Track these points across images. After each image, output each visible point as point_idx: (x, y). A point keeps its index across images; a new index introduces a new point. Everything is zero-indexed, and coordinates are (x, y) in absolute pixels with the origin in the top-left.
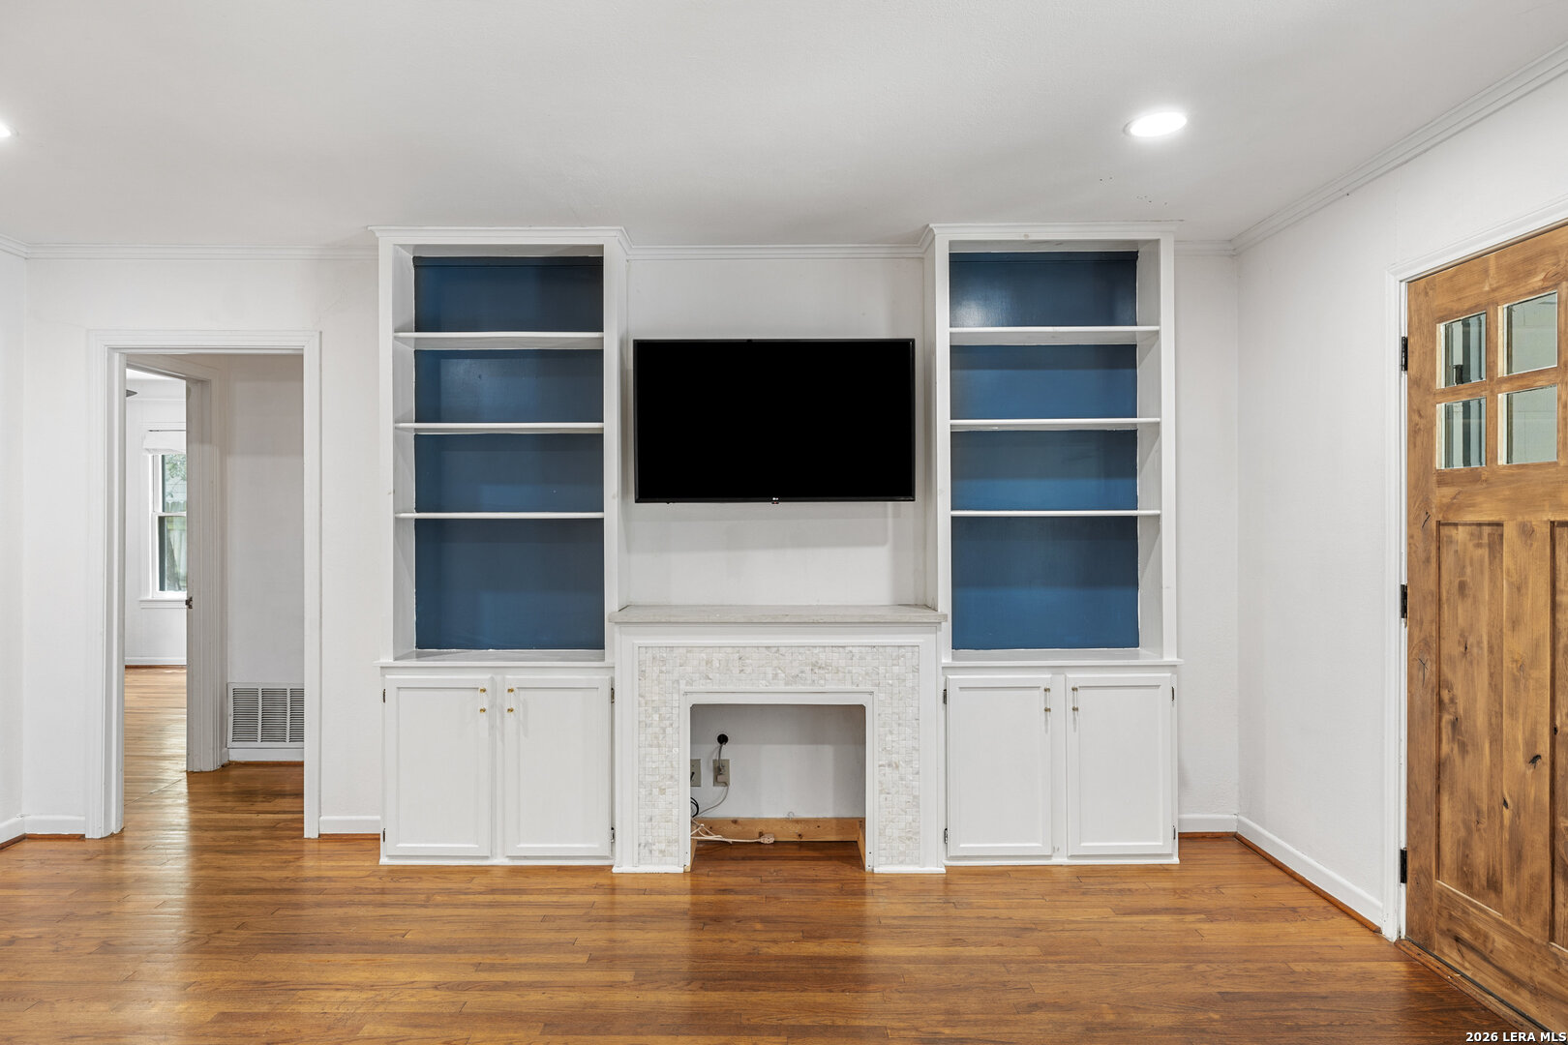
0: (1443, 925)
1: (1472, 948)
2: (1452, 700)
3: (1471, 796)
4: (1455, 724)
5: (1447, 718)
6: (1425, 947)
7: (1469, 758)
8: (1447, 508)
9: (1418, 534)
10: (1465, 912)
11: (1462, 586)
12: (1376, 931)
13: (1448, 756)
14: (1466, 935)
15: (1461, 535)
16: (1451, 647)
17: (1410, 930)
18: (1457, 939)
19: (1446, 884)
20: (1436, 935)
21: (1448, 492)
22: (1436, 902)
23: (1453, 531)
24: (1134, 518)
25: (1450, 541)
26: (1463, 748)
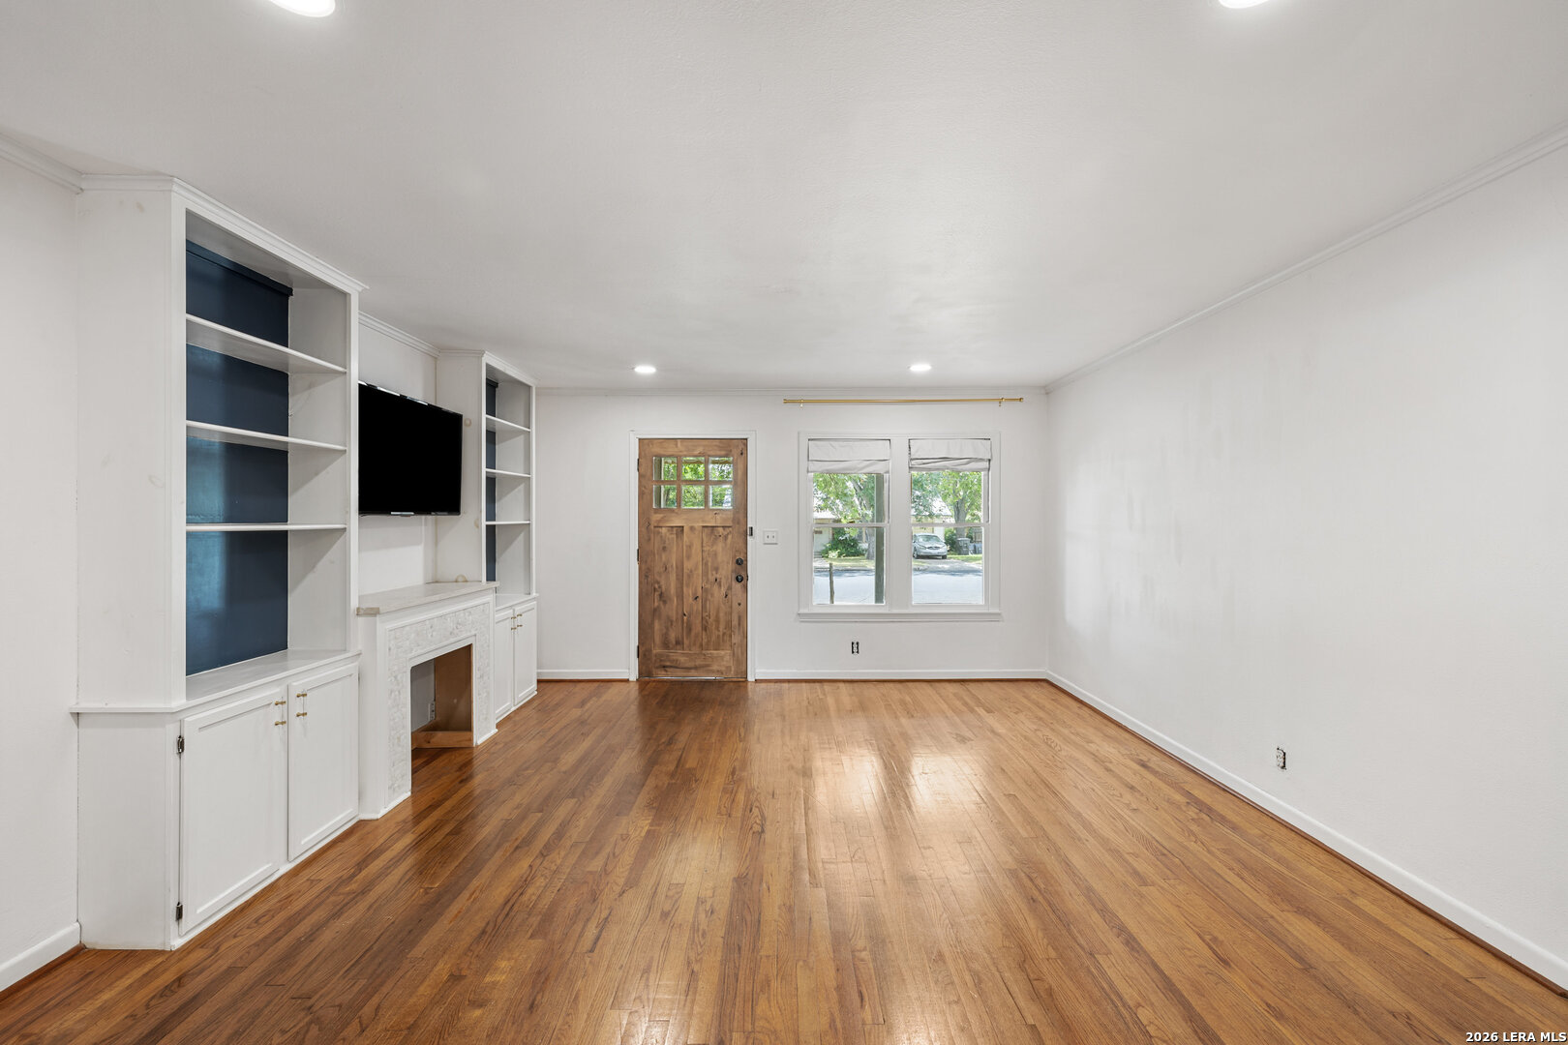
0: (657, 665)
1: (671, 667)
2: (660, 587)
3: (668, 617)
4: (661, 595)
5: (657, 594)
6: (650, 674)
7: (667, 606)
8: (659, 521)
9: (643, 529)
10: (668, 656)
11: (664, 548)
12: (627, 681)
13: (658, 607)
14: (668, 664)
15: (664, 530)
16: (658, 568)
17: (640, 673)
18: (664, 667)
19: (657, 651)
20: (654, 670)
21: (658, 516)
22: (654, 658)
23: (660, 530)
24: (494, 526)
25: (659, 533)
26: (665, 602)
